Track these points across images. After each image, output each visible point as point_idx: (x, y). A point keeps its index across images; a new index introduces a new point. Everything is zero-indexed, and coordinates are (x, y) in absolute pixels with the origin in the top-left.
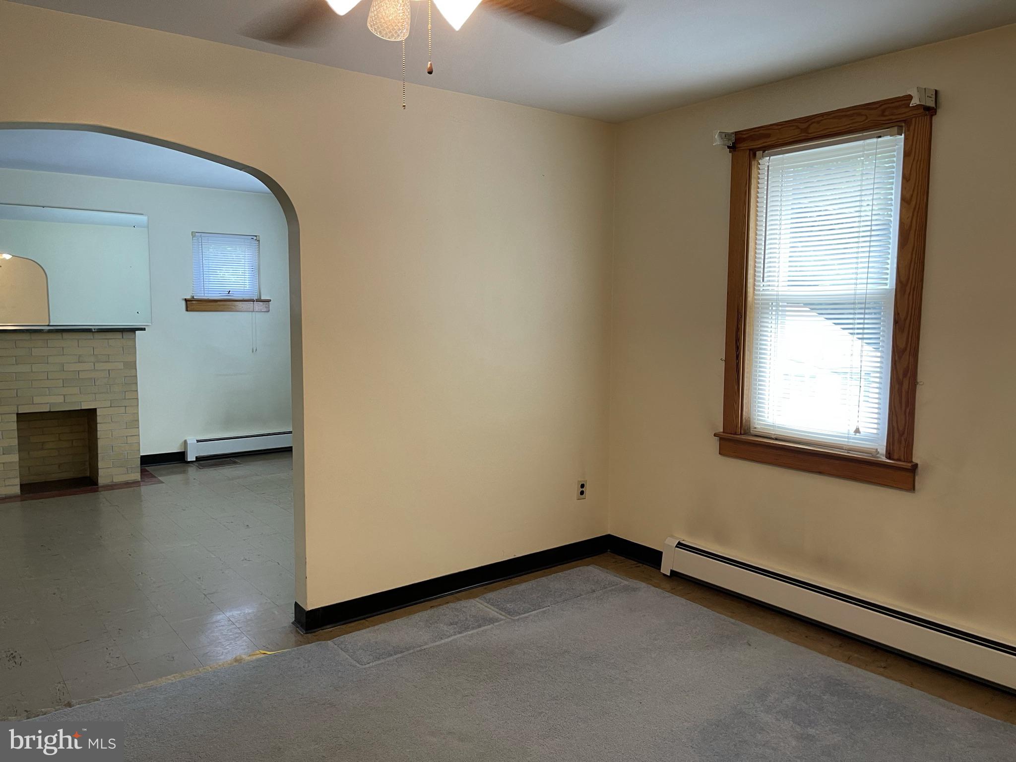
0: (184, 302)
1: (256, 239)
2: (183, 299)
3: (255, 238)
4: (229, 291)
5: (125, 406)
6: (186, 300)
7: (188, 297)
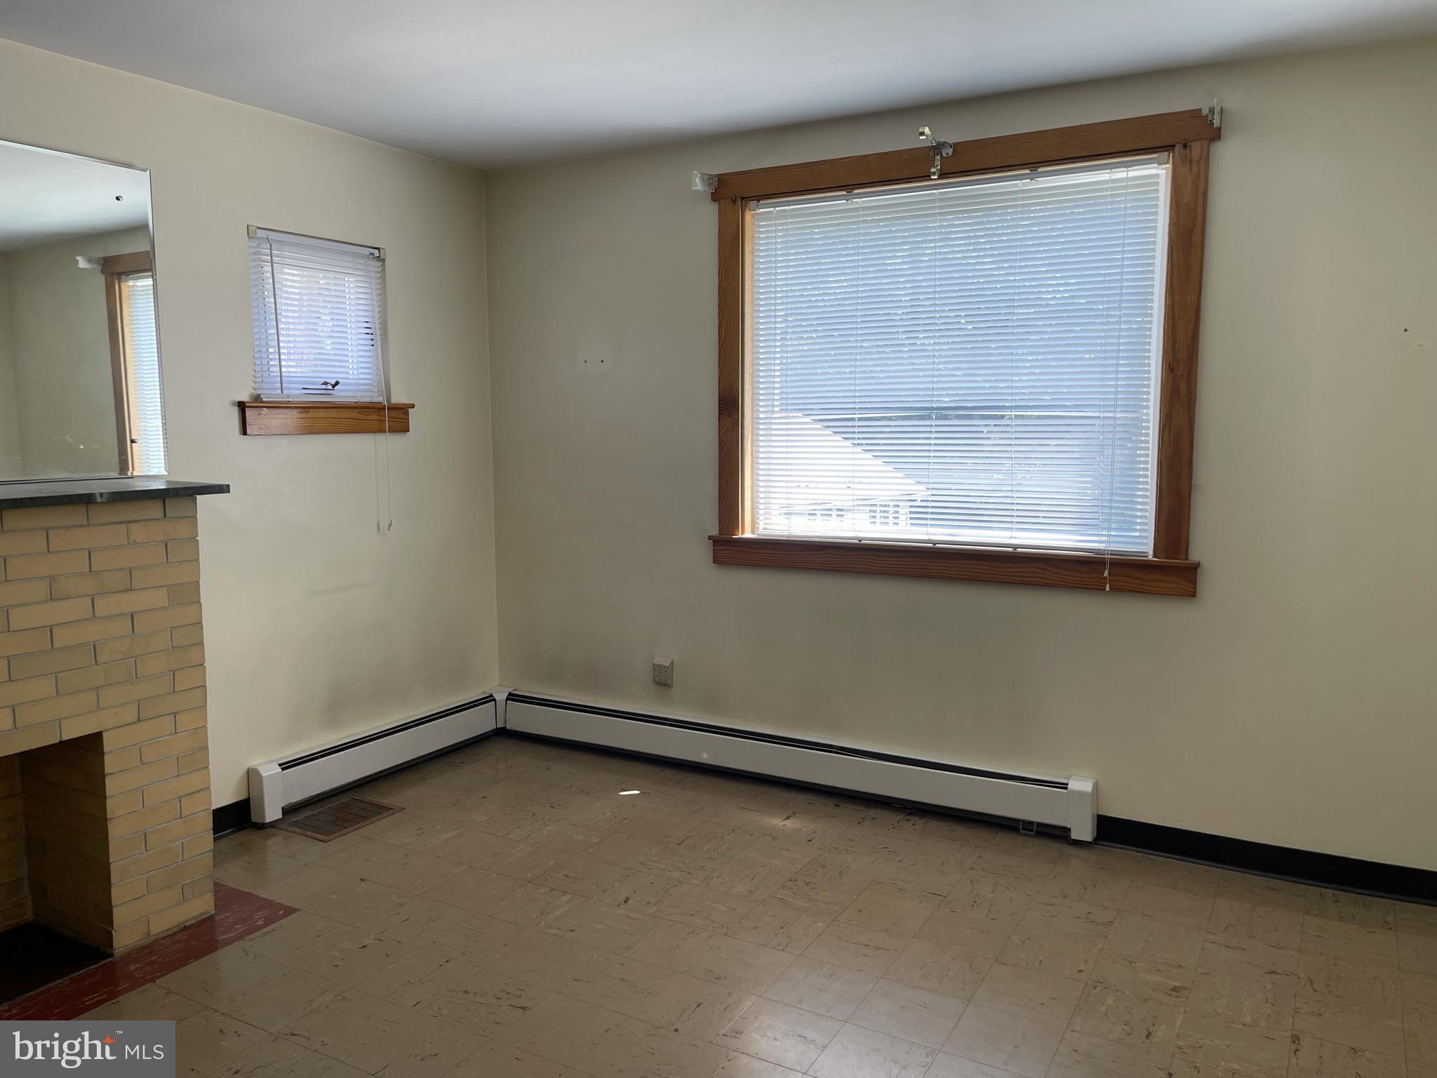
0: (236, 410)
1: (378, 256)
2: (233, 404)
3: (376, 253)
4: (337, 383)
5: (175, 714)
6: (242, 406)
7: (245, 397)
